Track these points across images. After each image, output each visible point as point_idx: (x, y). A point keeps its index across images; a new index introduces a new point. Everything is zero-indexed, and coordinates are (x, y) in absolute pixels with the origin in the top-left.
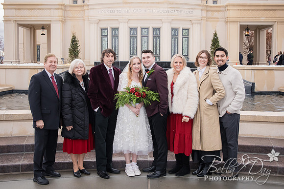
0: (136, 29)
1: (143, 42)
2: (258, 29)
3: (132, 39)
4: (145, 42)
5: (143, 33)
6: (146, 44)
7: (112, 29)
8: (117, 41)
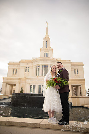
0: (41, 86)
2: (77, 86)
3: (39, 89)
7: (34, 86)
8: (35, 89)
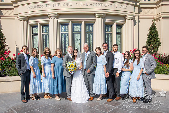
1: (75, 39)
3: (63, 36)
4: (77, 39)
5: (75, 30)
6: (79, 41)
8: (48, 39)
